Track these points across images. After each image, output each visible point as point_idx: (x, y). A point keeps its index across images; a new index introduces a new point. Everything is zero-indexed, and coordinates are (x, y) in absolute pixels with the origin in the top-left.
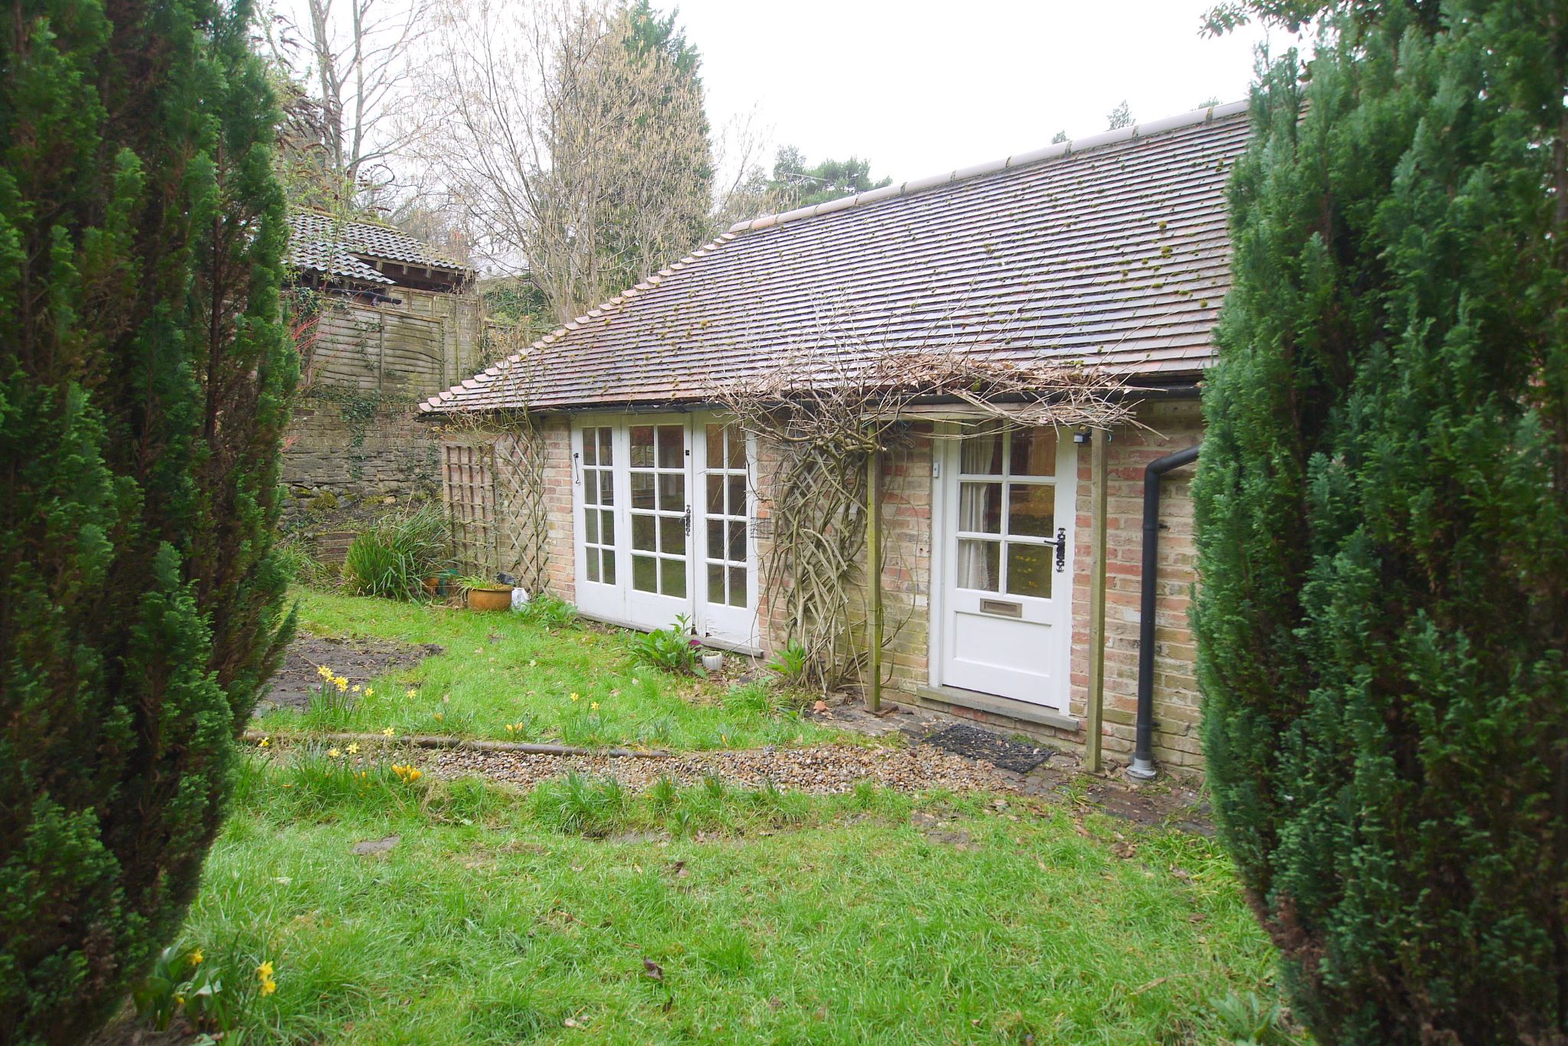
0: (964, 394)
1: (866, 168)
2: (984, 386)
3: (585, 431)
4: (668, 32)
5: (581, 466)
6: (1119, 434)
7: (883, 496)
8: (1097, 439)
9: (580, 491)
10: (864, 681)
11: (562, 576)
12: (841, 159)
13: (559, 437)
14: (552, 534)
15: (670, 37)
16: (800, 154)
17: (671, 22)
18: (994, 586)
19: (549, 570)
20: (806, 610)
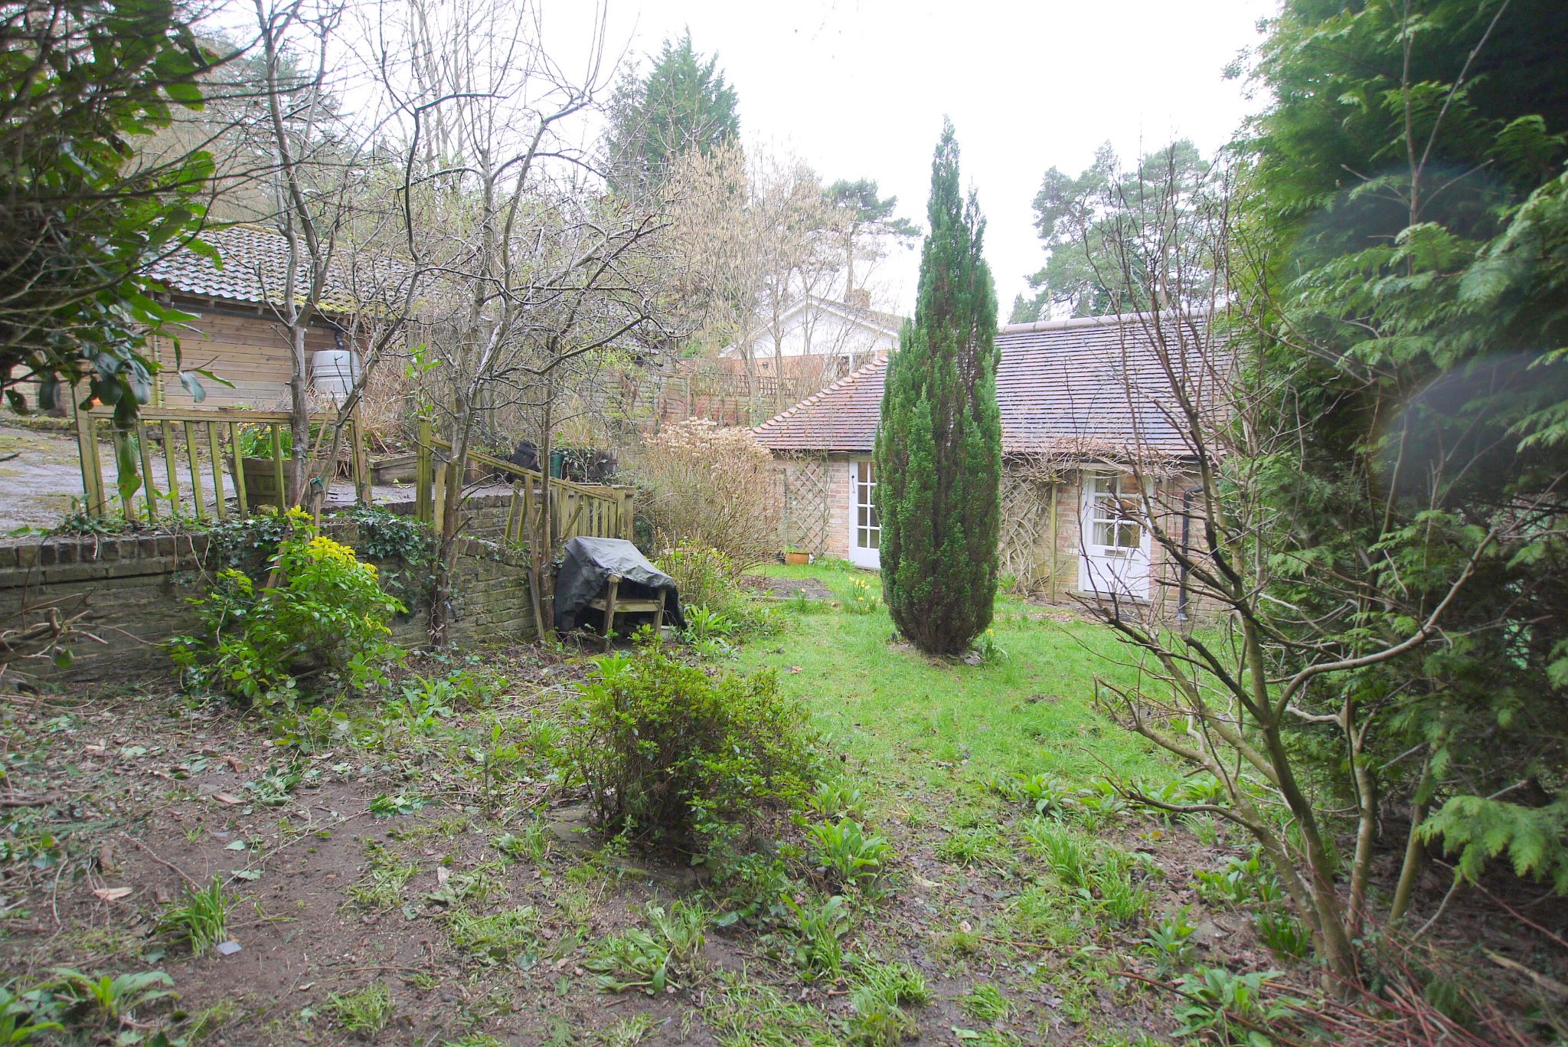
0: (1104, 459)
1: (874, 186)
2: (1114, 456)
3: (859, 464)
4: (710, 73)
5: (856, 483)
6: (1175, 481)
7: (1059, 503)
8: (1165, 482)
9: (854, 497)
10: (1044, 591)
11: (840, 544)
12: (853, 179)
13: (842, 466)
14: (831, 521)
15: (712, 78)
16: (816, 175)
17: (713, 65)
18: (1110, 543)
19: (828, 541)
20: (1012, 558)
